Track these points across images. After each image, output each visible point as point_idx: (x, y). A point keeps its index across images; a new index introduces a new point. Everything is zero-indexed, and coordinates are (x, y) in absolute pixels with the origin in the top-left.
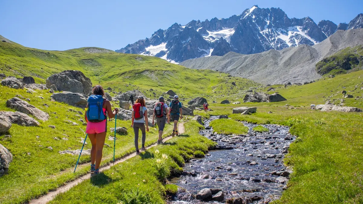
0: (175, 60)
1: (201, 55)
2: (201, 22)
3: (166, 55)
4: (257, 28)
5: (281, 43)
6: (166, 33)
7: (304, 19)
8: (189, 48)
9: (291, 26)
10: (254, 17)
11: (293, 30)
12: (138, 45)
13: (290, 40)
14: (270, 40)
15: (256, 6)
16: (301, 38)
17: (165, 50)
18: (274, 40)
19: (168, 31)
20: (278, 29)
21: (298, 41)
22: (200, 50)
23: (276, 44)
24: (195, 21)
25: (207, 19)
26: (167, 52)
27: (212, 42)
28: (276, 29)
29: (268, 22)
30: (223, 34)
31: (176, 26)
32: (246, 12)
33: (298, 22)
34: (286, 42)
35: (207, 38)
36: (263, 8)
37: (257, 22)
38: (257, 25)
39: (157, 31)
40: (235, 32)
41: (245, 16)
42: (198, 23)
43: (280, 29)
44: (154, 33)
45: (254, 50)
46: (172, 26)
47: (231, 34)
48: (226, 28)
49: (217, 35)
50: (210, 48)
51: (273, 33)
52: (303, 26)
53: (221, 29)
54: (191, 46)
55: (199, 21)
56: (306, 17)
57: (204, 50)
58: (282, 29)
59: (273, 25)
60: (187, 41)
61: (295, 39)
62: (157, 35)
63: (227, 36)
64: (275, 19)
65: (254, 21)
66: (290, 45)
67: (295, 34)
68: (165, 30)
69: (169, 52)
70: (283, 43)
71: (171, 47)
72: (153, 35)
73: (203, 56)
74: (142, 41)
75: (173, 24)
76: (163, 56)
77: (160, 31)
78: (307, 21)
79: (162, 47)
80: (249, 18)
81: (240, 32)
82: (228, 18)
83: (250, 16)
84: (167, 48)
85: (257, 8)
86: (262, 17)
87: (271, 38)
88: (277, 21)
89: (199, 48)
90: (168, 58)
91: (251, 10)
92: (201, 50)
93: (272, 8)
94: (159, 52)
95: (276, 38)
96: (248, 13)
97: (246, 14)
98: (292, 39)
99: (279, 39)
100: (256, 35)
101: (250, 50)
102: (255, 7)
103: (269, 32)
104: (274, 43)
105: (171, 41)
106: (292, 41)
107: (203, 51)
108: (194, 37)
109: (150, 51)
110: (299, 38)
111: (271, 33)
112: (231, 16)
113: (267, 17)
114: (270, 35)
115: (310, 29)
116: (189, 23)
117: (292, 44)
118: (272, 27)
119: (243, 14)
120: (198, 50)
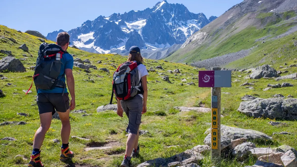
0: (100, 47)
1: (119, 44)
2: (121, 15)
3: (93, 43)
4: (164, 20)
5: (180, 33)
6: (93, 24)
7: (199, 14)
8: (110, 38)
9: (189, 20)
10: (162, 11)
11: (191, 22)
12: (71, 34)
13: (187, 31)
14: (173, 30)
15: (166, 1)
16: (195, 29)
17: (93, 38)
18: (176, 30)
19: (95, 22)
20: (180, 21)
21: (193, 32)
22: (118, 40)
23: (176, 34)
24: (116, 14)
25: (126, 12)
26: (94, 40)
27: (128, 33)
28: (178, 22)
29: (173, 16)
30: (137, 25)
31: (101, 18)
32: (157, 6)
33: (195, 16)
34: (184, 33)
35: (125, 30)
36: (170, 4)
37: (164, 15)
38: (164, 18)
39: (86, 21)
40: (146, 24)
41: (156, 9)
42: (118, 16)
43: (181, 21)
44: (83, 23)
45: (160, 38)
46: (98, 18)
47: (143, 26)
48: (141, 19)
49: (132, 26)
50: (126, 37)
51: (175, 25)
52: (198, 20)
53: (137, 20)
54: (112, 36)
55: (119, 14)
56: (200, 13)
57: (122, 39)
58: (182, 21)
59: (176, 18)
60: (109, 33)
61: (191, 30)
62: (86, 25)
63: (140, 27)
64: (179, 13)
65: (163, 14)
66: (186, 34)
67: (192, 26)
68: (93, 21)
69: (96, 41)
70: (181, 34)
71: (97, 37)
72: (82, 25)
73: (121, 44)
74: (75, 30)
75: (99, 16)
76: (91, 43)
77: (88, 22)
78: (201, 16)
79: (90, 35)
80: (159, 12)
81: (150, 24)
82: (143, 10)
83: (159, 10)
84: (94, 37)
85: (165, 3)
86: (169, 11)
87: (173, 29)
88: (180, 15)
89: (118, 38)
90: (95, 45)
91: (162, 4)
92: (120, 39)
93: (177, 4)
94: (88, 40)
95: (177, 29)
96: (158, 6)
97: (157, 8)
98: (189, 30)
99: (179, 30)
100: (163, 26)
101: (157, 39)
102: (164, 2)
103: (172, 24)
104: (175, 33)
105: (97, 32)
106: (189, 32)
107: (120, 40)
108: (114, 29)
109: (81, 39)
110: (193, 30)
111: (174, 25)
112: (145, 9)
113: (173, 11)
114: (173, 27)
115: (202, 23)
116: (111, 15)
117: (188, 34)
118: (176, 20)
119: (155, 8)
120: (117, 39)
